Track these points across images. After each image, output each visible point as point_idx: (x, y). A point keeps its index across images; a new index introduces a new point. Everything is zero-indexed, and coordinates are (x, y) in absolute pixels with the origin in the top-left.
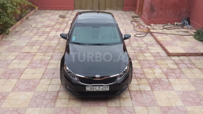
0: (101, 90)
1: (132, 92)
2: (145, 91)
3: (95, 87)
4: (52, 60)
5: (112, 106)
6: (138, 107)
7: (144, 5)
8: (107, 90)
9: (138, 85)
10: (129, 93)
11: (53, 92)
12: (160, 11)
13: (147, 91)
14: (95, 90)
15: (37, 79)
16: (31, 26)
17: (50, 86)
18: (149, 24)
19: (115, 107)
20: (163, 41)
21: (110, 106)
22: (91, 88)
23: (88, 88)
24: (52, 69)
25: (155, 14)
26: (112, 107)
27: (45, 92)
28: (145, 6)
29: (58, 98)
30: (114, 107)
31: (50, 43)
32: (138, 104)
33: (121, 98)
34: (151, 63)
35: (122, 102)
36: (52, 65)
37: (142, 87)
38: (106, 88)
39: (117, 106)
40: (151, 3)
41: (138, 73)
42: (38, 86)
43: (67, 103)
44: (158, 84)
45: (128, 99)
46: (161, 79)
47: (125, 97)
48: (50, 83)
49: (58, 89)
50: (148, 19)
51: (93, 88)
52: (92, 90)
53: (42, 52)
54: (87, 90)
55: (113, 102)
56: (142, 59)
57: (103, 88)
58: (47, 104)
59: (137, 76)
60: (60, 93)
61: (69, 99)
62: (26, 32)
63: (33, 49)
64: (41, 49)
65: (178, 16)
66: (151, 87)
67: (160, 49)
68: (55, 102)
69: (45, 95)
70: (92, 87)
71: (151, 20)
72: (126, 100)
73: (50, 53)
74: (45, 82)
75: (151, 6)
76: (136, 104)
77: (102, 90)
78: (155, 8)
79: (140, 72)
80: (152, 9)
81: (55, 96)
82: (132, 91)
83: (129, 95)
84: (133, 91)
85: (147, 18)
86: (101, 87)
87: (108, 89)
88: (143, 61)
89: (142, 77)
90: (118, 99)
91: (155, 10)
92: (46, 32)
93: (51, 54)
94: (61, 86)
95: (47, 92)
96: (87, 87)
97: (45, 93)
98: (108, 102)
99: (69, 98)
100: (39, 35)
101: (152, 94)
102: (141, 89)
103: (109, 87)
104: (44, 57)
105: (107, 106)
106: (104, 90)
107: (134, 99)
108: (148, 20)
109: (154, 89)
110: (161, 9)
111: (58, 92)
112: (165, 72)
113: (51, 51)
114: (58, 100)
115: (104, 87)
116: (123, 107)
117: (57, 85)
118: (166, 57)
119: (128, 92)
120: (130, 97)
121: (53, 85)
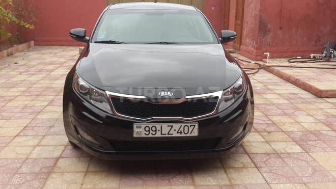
0: (175, 134)
1: (255, 155)
2: (289, 154)
3: (158, 126)
4: (51, 107)
5: (208, 183)
6: (282, 185)
7: (245, 25)
8: (192, 135)
9: (268, 142)
10: (248, 158)
11: (44, 158)
12: (279, 32)
13: (293, 153)
14: (158, 135)
15: (5, 137)
16: (16, 63)
17: (38, 148)
18: (259, 58)
19: (217, 185)
20: (297, 76)
21: (202, 183)
22: (147, 129)
23: (139, 130)
24: (49, 120)
25: (269, 37)
26: (208, 186)
27: (21, 159)
28: (246, 27)
29: (56, 170)
30: (214, 185)
31: (52, 83)
32: (279, 179)
33: (230, 168)
34: (284, 107)
35: (234, 175)
36: (50, 114)
37: (279, 147)
38: (191, 129)
39: (223, 183)
40: (261, 17)
41: (261, 124)
42: (7, 148)
43: (80, 180)
44: (316, 141)
45: (249, 169)
46: (319, 131)
47: (241, 165)
48: (39, 143)
49: (57, 154)
50: (257, 49)
51: (154, 129)
52: (150, 135)
53: (31, 95)
54: (135, 136)
55: (210, 176)
56: (262, 103)
57: (182, 129)
58: (20, 184)
59: (259, 128)
60: (61, 160)
61: (87, 173)
62: (2, 70)
63: (10, 92)
64: (29, 92)
65: (316, 42)
66: (300, 146)
67: (295, 89)
68: (46, 179)
69: (18, 165)
70: (150, 126)
71: (261, 50)
72: (245, 171)
73: (47, 97)
74: (25, 141)
75: (260, 22)
76: (274, 179)
77: (179, 135)
78: (269, 26)
79: (264, 121)
80: (263, 28)
81: (46, 167)
82: (253, 154)
83: (250, 161)
84: (257, 154)
85: (253, 47)
86: (176, 126)
87: (195, 133)
88: (266, 105)
89: (272, 129)
90: (222, 170)
91: (269, 31)
92: (46, 70)
93: (51, 98)
94: (65, 148)
95: (27, 159)
96: (135, 126)
97: (20, 161)
98: (195, 176)
99: (87, 170)
100: (29, 74)
101: (309, 159)
102: (277, 150)
103: (197, 125)
104: (32, 102)
105: (194, 184)
106: (183, 135)
107: (264, 169)
108: (255, 51)
109: (310, 149)
110: (281, 28)
111: (57, 159)
112: (324, 121)
113: (51, 94)
114: (54, 175)
115: (183, 125)
116: (238, 185)
117: (56, 146)
118: (315, 100)
119: (247, 156)
120: (253, 165)
121: (46, 147)
